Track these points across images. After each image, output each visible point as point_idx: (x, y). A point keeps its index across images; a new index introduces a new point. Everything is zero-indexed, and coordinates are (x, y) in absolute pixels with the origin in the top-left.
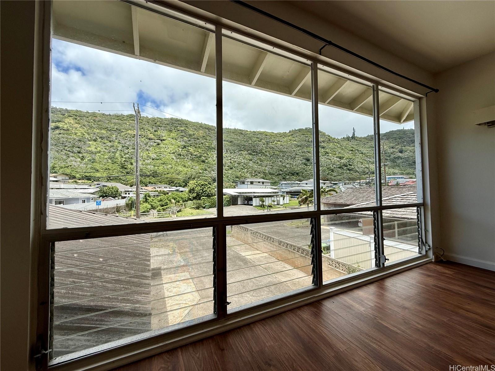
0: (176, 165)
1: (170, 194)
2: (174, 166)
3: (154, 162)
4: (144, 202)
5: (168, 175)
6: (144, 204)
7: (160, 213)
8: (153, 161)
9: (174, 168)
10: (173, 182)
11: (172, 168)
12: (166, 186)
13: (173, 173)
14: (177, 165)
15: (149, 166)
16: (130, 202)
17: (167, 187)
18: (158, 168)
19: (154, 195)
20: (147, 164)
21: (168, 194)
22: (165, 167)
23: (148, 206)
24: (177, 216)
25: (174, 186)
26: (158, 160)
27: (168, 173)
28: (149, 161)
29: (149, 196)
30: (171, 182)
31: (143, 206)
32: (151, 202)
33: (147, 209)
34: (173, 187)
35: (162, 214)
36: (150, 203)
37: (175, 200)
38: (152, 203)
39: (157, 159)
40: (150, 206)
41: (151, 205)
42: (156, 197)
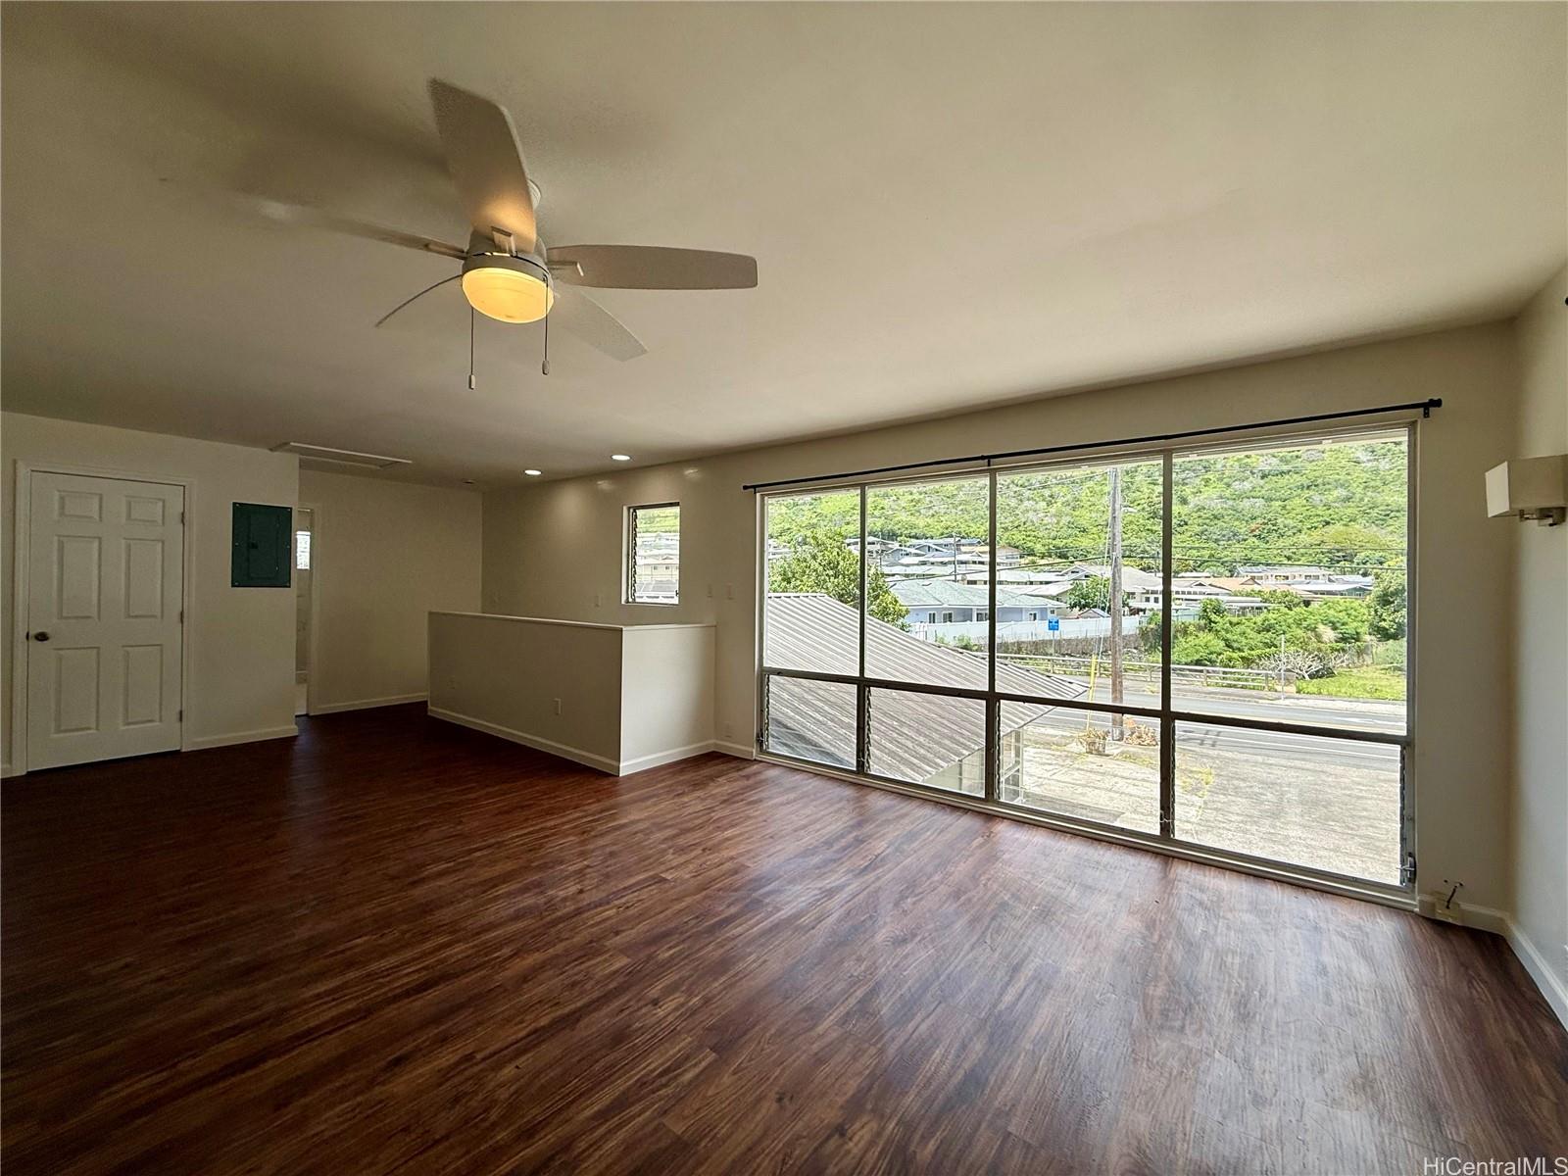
0: (1372, 483)
1: (1314, 606)
2: (1359, 490)
3: (1267, 487)
4: (1200, 628)
5: (1328, 528)
6: (1201, 634)
7: (1231, 673)
8: (1262, 482)
9: (1362, 499)
10: (1349, 558)
11: (1348, 499)
12: (1314, 571)
13: (1353, 520)
14: (1379, 483)
15: (1245, 500)
16: (1152, 626)
17: (1317, 577)
18: (1284, 507)
19: (1241, 608)
20: (1240, 497)
21: (1307, 603)
22: (1317, 498)
23: (1215, 642)
24: (1298, 692)
25: (1353, 572)
26: (1287, 477)
27: (1328, 523)
28: (1247, 485)
29: (1218, 611)
30: (1340, 554)
31: (1197, 641)
32: (1227, 631)
33: (1211, 653)
34: (1347, 577)
35: (1237, 676)
36: (1223, 633)
37: (1335, 628)
38: (1229, 636)
39: (1282, 473)
40: (1222, 644)
41: (1226, 640)
42: (1249, 615)
